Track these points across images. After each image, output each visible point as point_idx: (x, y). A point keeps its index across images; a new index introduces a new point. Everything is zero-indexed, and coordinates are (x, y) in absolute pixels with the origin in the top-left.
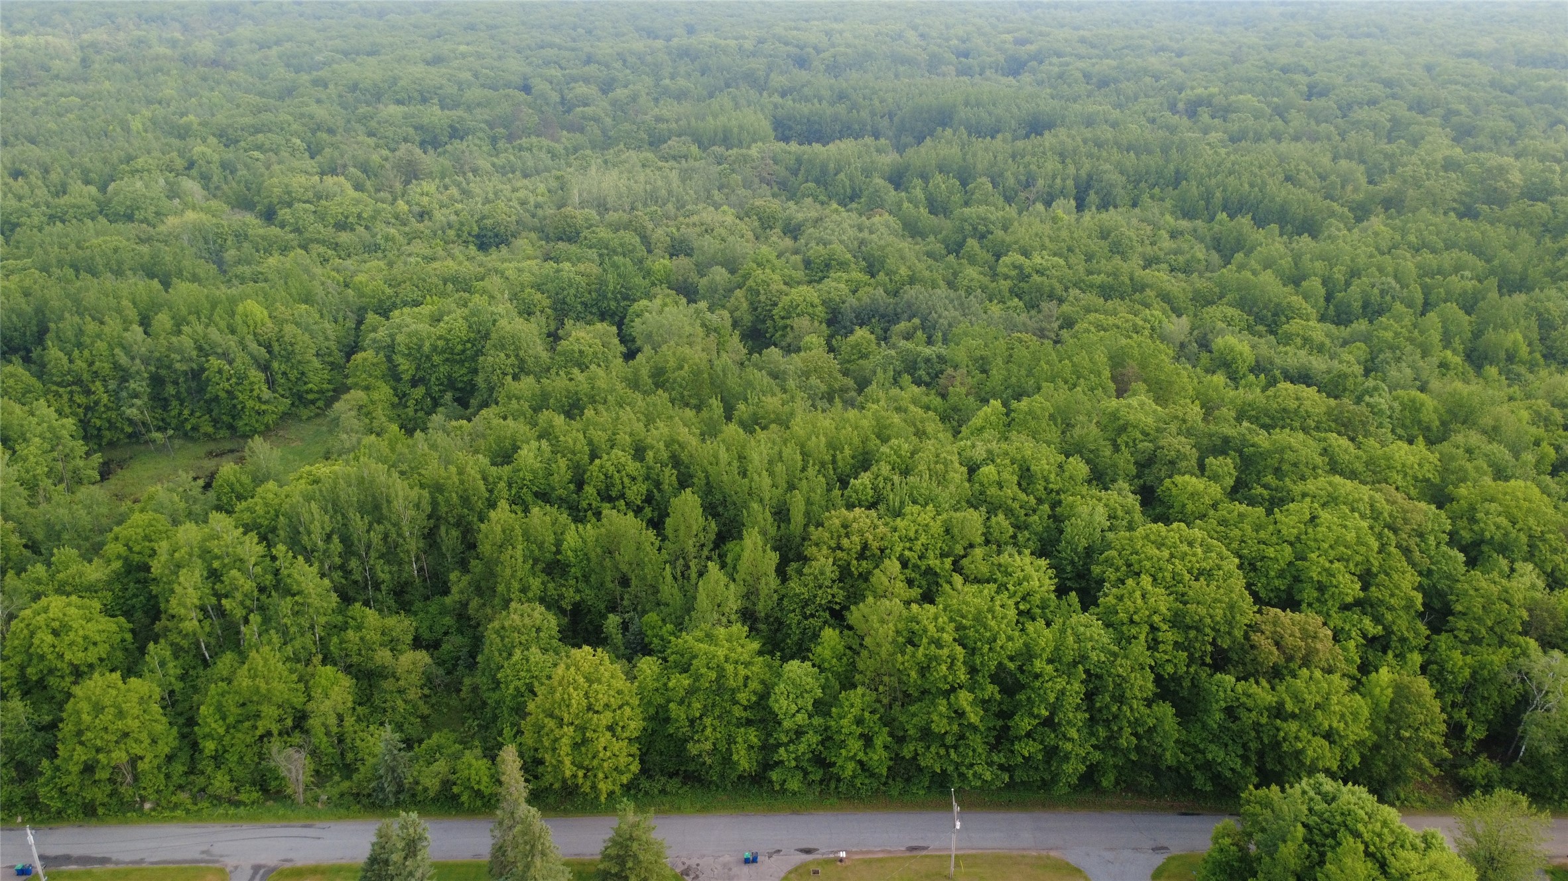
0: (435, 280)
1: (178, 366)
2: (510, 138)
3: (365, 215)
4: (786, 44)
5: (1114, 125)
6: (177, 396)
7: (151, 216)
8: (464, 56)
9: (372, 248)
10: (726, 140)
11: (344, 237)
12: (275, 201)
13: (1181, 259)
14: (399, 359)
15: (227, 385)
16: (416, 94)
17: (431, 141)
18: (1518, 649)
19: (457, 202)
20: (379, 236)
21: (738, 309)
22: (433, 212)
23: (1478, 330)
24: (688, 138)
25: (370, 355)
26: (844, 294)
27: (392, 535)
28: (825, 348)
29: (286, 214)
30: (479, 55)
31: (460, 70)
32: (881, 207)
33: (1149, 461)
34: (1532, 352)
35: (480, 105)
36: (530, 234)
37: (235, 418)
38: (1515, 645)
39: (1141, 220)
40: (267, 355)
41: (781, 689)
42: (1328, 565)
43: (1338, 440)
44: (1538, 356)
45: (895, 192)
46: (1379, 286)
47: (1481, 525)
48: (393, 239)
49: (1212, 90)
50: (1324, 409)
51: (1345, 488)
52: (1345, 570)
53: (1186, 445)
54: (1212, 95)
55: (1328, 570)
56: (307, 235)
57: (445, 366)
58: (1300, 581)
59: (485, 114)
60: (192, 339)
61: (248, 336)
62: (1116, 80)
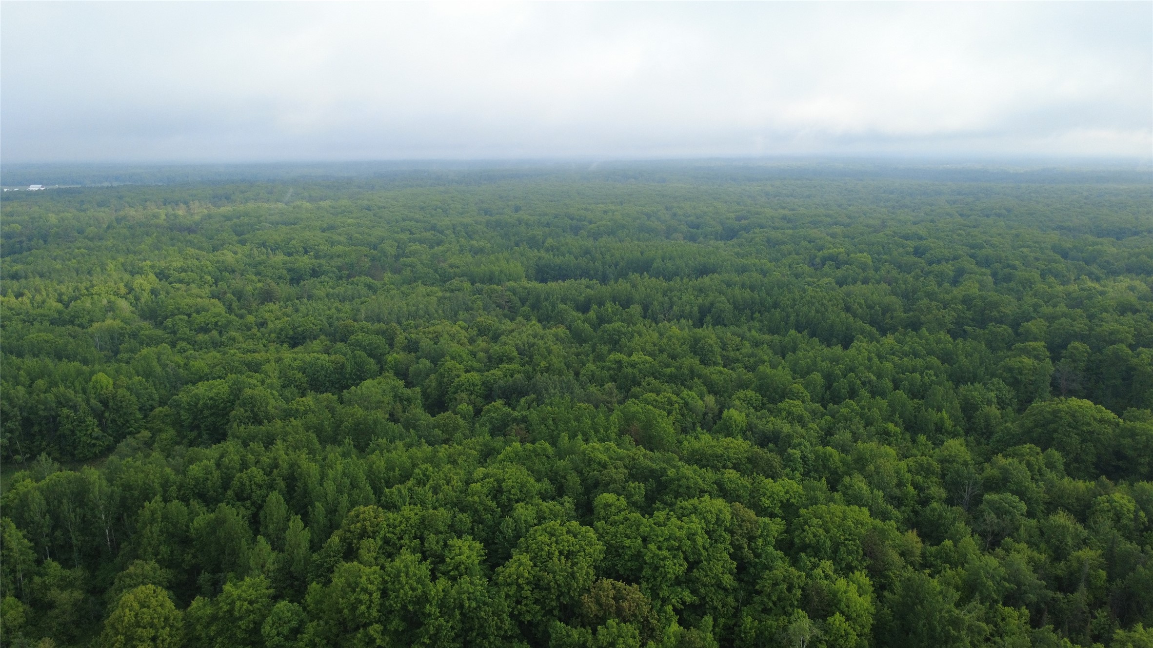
0: (237, 364)
1: (41, 413)
2: (349, 276)
3: (219, 324)
5: (764, 273)
6: (40, 431)
7: (85, 321)
8: (349, 225)
9: (216, 345)
10: (491, 279)
11: (201, 337)
12: (169, 314)
13: (752, 360)
14: (182, 412)
15: (70, 426)
16: (301, 249)
17: (296, 278)
18: (792, 618)
19: (287, 316)
20: (224, 337)
21: (430, 387)
22: (269, 322)
23: (918, 409)
24: (466, 278)
25: (165, 409)
26: (499, 378)
27: (89, 517)
28: (472, 413)
29: (169, 322)
30: (359, 225)
31: (340, 235)
32: (562, 323)
33: (596, 484)
34: (955, 426)
35: (339, 256)
36: (323, 337)
37: (75, 448)
38: (791, 614)
39: (734, 334)
40: (103, 408)
41: (269, 619)
42: (657, 552)
43: (731, 474)
44: (959, 428)
45: (574, 313)
46: (862, 379)
47: (805, 533)
48: (234, 339)
49: (842, 250)
50: (745, 455)
51: (704, 504)
52: (674, 557)
53: (620, 474)
54: (839, 253)
55: (658, 555)
56: (178, 336)
57: (212, 418)
58: (646, 563)
59: (339, 262)
60: (56, 396)
61: (93, 396)
62: (784, 243)
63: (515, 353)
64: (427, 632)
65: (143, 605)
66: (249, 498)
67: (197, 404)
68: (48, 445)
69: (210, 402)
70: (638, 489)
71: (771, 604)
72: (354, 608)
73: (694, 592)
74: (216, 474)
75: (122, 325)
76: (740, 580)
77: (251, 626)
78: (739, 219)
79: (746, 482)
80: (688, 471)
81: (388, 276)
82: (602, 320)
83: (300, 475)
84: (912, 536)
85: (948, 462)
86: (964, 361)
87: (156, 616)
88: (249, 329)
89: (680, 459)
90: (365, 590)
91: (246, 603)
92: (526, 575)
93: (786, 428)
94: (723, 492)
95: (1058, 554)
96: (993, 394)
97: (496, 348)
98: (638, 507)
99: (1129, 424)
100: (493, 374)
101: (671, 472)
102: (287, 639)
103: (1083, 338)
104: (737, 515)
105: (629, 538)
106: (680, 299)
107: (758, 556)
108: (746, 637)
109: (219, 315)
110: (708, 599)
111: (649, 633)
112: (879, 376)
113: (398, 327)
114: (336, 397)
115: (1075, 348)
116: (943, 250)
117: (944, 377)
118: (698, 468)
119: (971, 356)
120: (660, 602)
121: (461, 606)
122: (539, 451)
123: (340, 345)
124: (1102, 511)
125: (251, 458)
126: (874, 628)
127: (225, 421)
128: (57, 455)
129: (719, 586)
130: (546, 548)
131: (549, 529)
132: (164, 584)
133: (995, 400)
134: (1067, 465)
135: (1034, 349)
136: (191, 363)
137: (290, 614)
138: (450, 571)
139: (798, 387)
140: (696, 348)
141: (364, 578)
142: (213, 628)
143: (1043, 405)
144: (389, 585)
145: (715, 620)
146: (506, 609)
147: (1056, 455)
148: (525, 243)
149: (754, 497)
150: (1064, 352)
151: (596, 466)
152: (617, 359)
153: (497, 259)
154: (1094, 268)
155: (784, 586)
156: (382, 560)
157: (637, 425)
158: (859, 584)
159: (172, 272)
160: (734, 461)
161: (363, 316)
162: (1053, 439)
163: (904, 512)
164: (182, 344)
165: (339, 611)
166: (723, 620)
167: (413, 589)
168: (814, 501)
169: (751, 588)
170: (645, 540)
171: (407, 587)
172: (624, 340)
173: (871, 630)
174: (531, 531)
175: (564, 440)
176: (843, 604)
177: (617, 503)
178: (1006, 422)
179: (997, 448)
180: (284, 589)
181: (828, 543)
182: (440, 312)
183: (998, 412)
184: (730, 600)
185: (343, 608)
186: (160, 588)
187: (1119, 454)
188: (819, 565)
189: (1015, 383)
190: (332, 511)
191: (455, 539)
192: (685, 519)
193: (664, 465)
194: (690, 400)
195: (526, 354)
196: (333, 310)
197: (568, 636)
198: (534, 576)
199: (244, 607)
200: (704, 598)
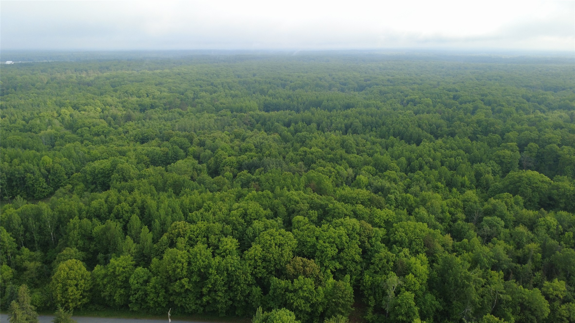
0: (114, 152)
1: (17, 175)
2: (170, 108)
3: (105, 132)
4: (282, 80)
5: (378, 108)
6: (17, 185)
7: (37, 130)
8: (169, 82)
9: (103, 142)
10: (241, 110)
11: (96, 138)
12: (79, 127)
13: (371, 151)
14: (87, 176)
15: (31, 182)
16: (145, 95)
17: (143, 109)
18: (389, 276)
19: (139, 128)
20: (108, 138)
21: (211, 164)
22: (130, 131)
23: (453, 175)
24: (228, 110)
25: (79, 174)
26: (246, 159)
27: (42, 226)
28: (232, 177)
29: (79, 131)
30: (174, 83)
31: (165, 87)
32: (277, 132)
33: (293, 212)
34: (471, 184)
35: (164, 98)
36: (157, 139)
37: (34, 193)
38: (388, 274)
39: (362, 138)
40: (48, 173)
41: (133, 276)
42: (323, 244)
43: (360, 207)
44: (473, 185)
45: (283, 127)
46: (426, 161)
47: (396, 235)
48: (112, 139)
49: (417, 97)
50: (367, 198)
51: (347, 221)
52: (331, 247)
53: (305, 206)
54: (416, 98)
55: (323, 246)
56: (84, 138)
57: (103, 179)
58: (318, 250)
59: (165, 101)
60: (24, 167)
61: (43, 167)
62: (388, 93)
63: (253, 147)
64: (210, 282)
65: (70, 269)
66: (122, 217)
67: (95, 171)
68: (21, 192)
69: (101, 171)
70: (314, 214)
71: (378, 269)
72: (174, 271)
73: (341, 263)
74: (105, 206)
75: (56, 132)
76: (363, 258)
77: (124, 279)
78: (366, 81)
79: (367, 210)
80: (339, 205)
81: (189, 108)
82: (296, 131)
83: (147, 206)
84: (448, 237)
85: (467, 201)
86: (476, 152)
87: (77, 274)
88: (120, 135)
89: (335, 200)
90: (180, 262)
91: (121, 268)
92: (259, 255)
93: (388, 185)
94: (356, 215)
95: (519, 246)
96: (490, 168)
97: (244, 144)
98: (314, 223)
99: (556, 183)
100: (242, 158)
101: (331, 206)
102: (142, 285)
103: (535, 141)
104: (363, 226)
105: (309, 237)
106: (336, 120)
107: (372, 246)
108: (366, 285)
109: (104, 127)
110: (348, 267)
111: (319, 283)
112: (434, 159)
113: (195, 134)
114: (164, 168)
115: (532, 146)
116: (467, 97)
117: (466, 160)
118: (344, 204)
119: (480, 149)
120: (324, 268)
121: (227, 270)
122: (265, 195)
123: (165, 143)
124: (541, 225)
125: (122, 198)
126: (428, 281)
127: (108, 180)
128: (25, 197)
129: (353, 260)
130: (269, 242)
131: (270, 233)
132: (81, 259)
133: (491, 171)
134: (525, 203)
135: (511, 146)
136: (91, 151)
137: (143, 273)
138: (222, 253)
139: (394, 164)
140: (343, 145)
141: (179, 256)
142: (106, 280)
143: (514, 174)
144: (192, 260)
145: (351, 277)
146: (249, 271)
147: (520, 198)
148: (258, 92)
149: (371, 218)
150: (526, 148)
151: (293, 203)
152: (304, 150)
153: (244, 100)
154: (543, 107)
155: (385, 261)
156: (188, 248)
157: (314, 183)
158: (421, 260)
159: (80, 106)
160: (362, 200)
161: (177, 128)
162: (519, 190)
163: (444, 225)
164: (86, 142)
165: (167, 272)
166: (355, 277)
167: (204, 262)
168: (401, 220)
169: (369, 261)
170: (317, 238)
171: (200, 260)
172: (308, 141)
173: (427, 281)
174: (261, 234)
175: (278, 190)
176: (413, 269)
177: (304, 221)
178: (496, 182)
179: (491, 195)
180: (140, 261)
181: (407, 240)
182: (216, 126)
183: (492, 177)
184: (359, 267)
185: (169, 271)
186: (79, 261)
187: (550, 198)
188: (402, 250)
189: (501, 163)
190: (163, 224)
191: (224, 238)
192: (337, 228)
193: (327, 202)
194: (340, 171)
195: (259, 148)
196: (162, 125)
197: (280, 284)
198: (263, 256)
199: (121, 270)
200: (346, 266)
